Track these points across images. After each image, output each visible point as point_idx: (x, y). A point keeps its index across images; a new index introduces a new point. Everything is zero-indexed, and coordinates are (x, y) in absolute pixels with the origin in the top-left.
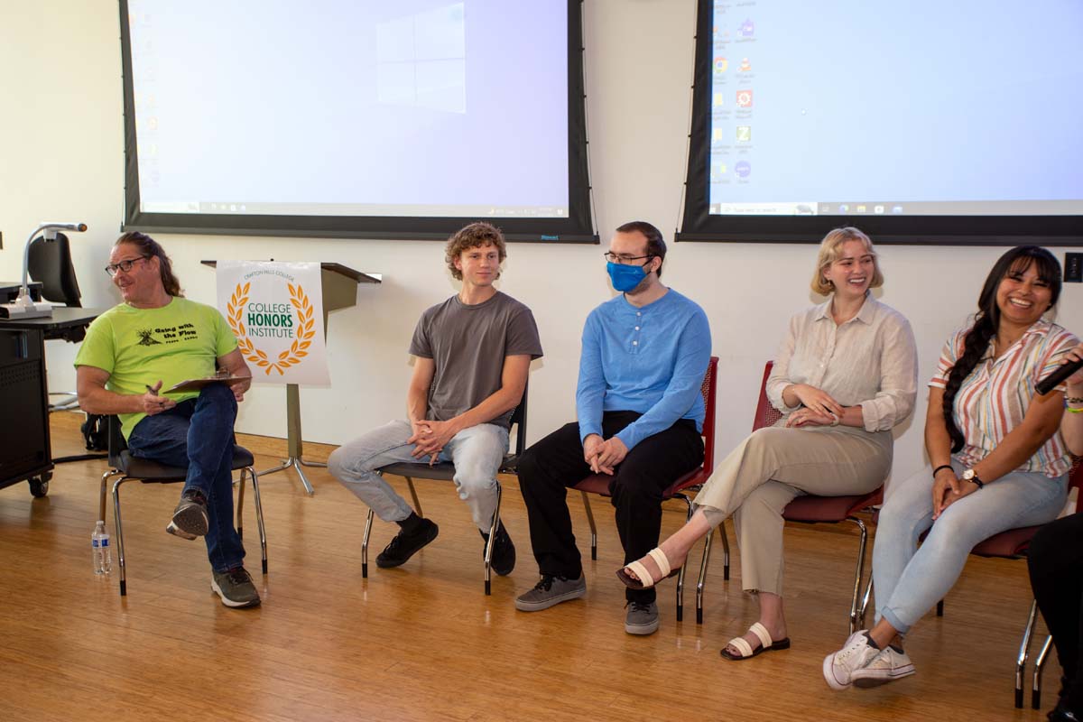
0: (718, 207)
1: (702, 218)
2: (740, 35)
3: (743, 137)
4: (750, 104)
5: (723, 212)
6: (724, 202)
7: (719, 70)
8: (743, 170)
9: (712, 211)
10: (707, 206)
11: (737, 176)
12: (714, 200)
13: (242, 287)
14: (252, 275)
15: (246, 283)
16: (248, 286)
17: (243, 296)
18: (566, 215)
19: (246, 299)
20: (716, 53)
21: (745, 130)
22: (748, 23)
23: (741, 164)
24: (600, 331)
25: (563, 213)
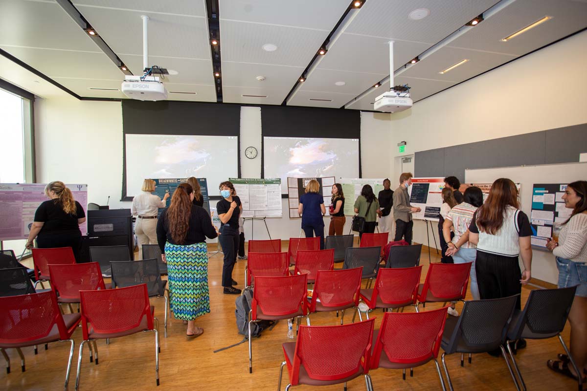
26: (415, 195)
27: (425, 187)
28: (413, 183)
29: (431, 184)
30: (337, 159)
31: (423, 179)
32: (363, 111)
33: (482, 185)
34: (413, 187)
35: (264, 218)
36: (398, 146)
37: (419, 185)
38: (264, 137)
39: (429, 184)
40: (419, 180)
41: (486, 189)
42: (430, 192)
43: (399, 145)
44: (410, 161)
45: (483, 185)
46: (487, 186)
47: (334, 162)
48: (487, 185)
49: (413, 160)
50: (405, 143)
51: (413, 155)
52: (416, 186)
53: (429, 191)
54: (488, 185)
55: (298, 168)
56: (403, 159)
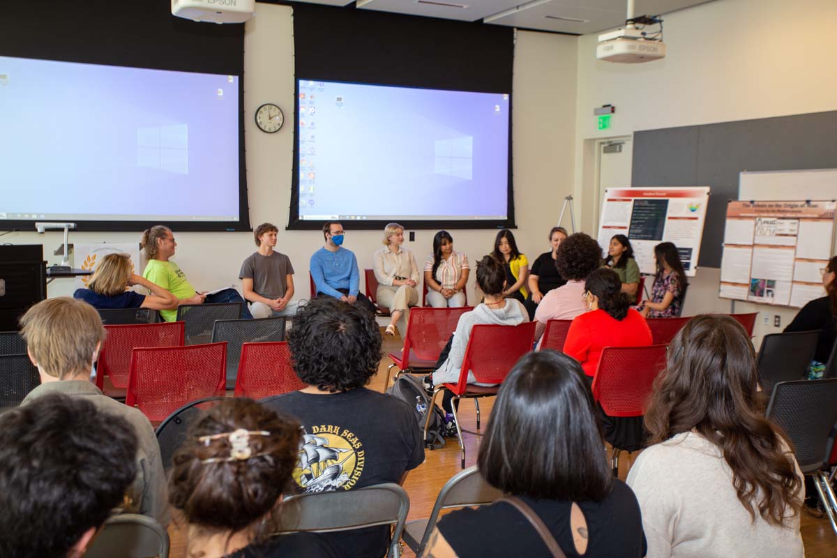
0: (303, 217)
1: (296, 222)
2: (310, 153)
3: (311, 191)
4: (314, 178)
5: (305, 219)
6: (305, 215)
7: (302, 164)
8: (312, 202)
9: (300, 218)
10: (298, 217)
11: (309, 205)
12: (300, 214)
13: (91, 257)
14: (97, 251)
15: (93, 255)
16: (95, 256)
17: (91, 262)
18: (238, 220)
19: (93, 263)
20: (301, 158)
21: (312, 188)
22: (313, 148)
23: (311, 200)
24: (319, 260)
25: (237, 219)
26: (639, 224)
27: (661, 206)
28: (633, 199)
29: (672, 201)
31: (654, 191)
32: (519, 29)
33: (771, 203)
34: (634, 206)
36: (596, 114)
37: (646, 203)
38: (302, 83)
39: (667, 201)
40: (648, 192)
41: (779, 211)
42: (670, 218)
43: (597, 112)
44: (620, 151)
45: (774, 203)
46: (780, 206)
48: (780, 203)
49: (628, 148)
50: (613, 110)
51: (630, 136)
52: (642, 204)
53: (669, 214)
54: (782, 203)
56: (602, 143)
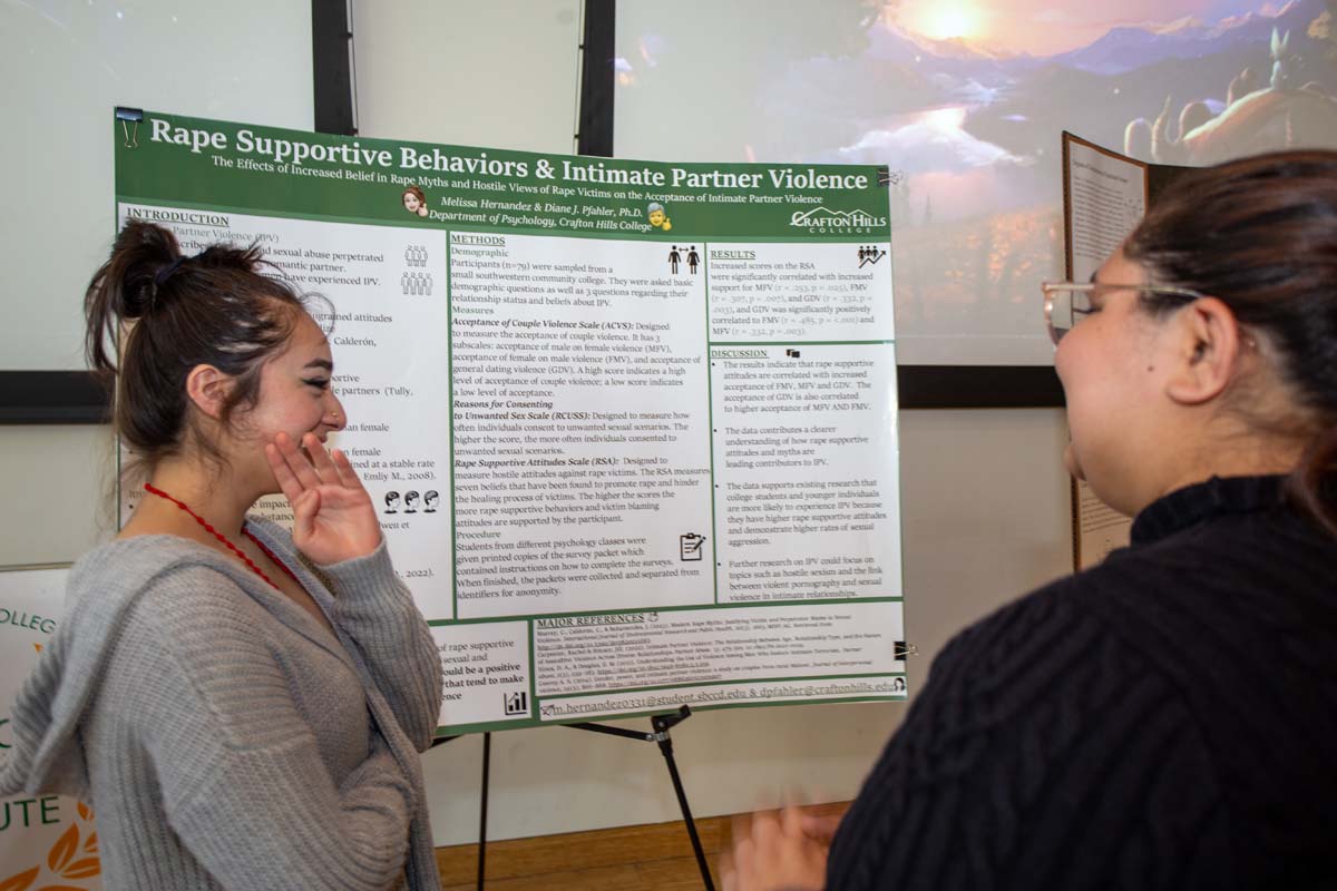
30: (1316, 30)
35: (663, 721)
47: (1284, 56)
55: (958, 99)
